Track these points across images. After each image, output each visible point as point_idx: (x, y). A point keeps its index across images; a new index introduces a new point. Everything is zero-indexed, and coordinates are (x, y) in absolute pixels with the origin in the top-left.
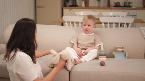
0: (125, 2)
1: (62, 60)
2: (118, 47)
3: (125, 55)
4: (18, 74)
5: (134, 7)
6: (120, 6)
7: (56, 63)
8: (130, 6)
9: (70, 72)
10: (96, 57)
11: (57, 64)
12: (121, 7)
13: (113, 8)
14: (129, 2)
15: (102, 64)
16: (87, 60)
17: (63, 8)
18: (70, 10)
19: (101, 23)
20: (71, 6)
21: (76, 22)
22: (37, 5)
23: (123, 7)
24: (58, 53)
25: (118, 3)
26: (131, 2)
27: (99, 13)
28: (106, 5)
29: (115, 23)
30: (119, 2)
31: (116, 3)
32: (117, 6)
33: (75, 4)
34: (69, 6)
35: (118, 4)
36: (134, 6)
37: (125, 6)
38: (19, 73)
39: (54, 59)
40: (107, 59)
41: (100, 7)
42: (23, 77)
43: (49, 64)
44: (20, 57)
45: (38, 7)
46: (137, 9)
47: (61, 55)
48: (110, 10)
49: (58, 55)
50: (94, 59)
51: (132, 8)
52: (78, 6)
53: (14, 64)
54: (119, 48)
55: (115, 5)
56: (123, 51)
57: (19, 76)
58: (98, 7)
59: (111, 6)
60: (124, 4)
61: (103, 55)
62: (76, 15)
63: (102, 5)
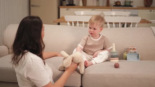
0: (125, 2)
1: (74, 62)
2: (129, 48)
3: (138, 57)
4: (28, 78)
5: (135, 7)
6: (120, 6)
7: (68, 66)
8: (131, 5)
9: (82, 75)
10: (107, 59)
11: (68, 68)
12: (122, 6)
13: (113, 7)
14: (130, 1)
15: (116, 66)
16: (98, 62)
17: (60, 7)
18: (67, 9)
19: (106, 23)
20: (67, 5)
21: (79, 22)
22: (32, 4)
23: (124, 6)
24: (70, 55)
25: (118, 2)
26: (131, 1)
27: (100, 12)
28: (105, 4)
29: (121, 23)
30: (120, 1)
31: (116, 2)
32: (117, 5)
33: (71, 3)
34: (66, 5)
35: (118, 4)
36: (135, 5)
37: (125, 6)
38: (30, 77)
39: (65, 62)
40: (119, 61)
41: (99, 6)
42: (35, 82)
43: (59, 67)
44: (31, 60)
45: (33, 6)
46: (138, 8)
47: (73, 58)
48: (110, 10)
49: (70, 58)
50: (105, 61)
51: (133, 7)
52: (75, 5)
53: (25, 67)
54: (131, 49)
55: (115, 5)
56: (135, 52)
57: (30, 80)
58: (97, 6)
59: (110, 5)
60: (124, 3)
61: (115, 56)
62: (75, 15)
63: (101, 5)
